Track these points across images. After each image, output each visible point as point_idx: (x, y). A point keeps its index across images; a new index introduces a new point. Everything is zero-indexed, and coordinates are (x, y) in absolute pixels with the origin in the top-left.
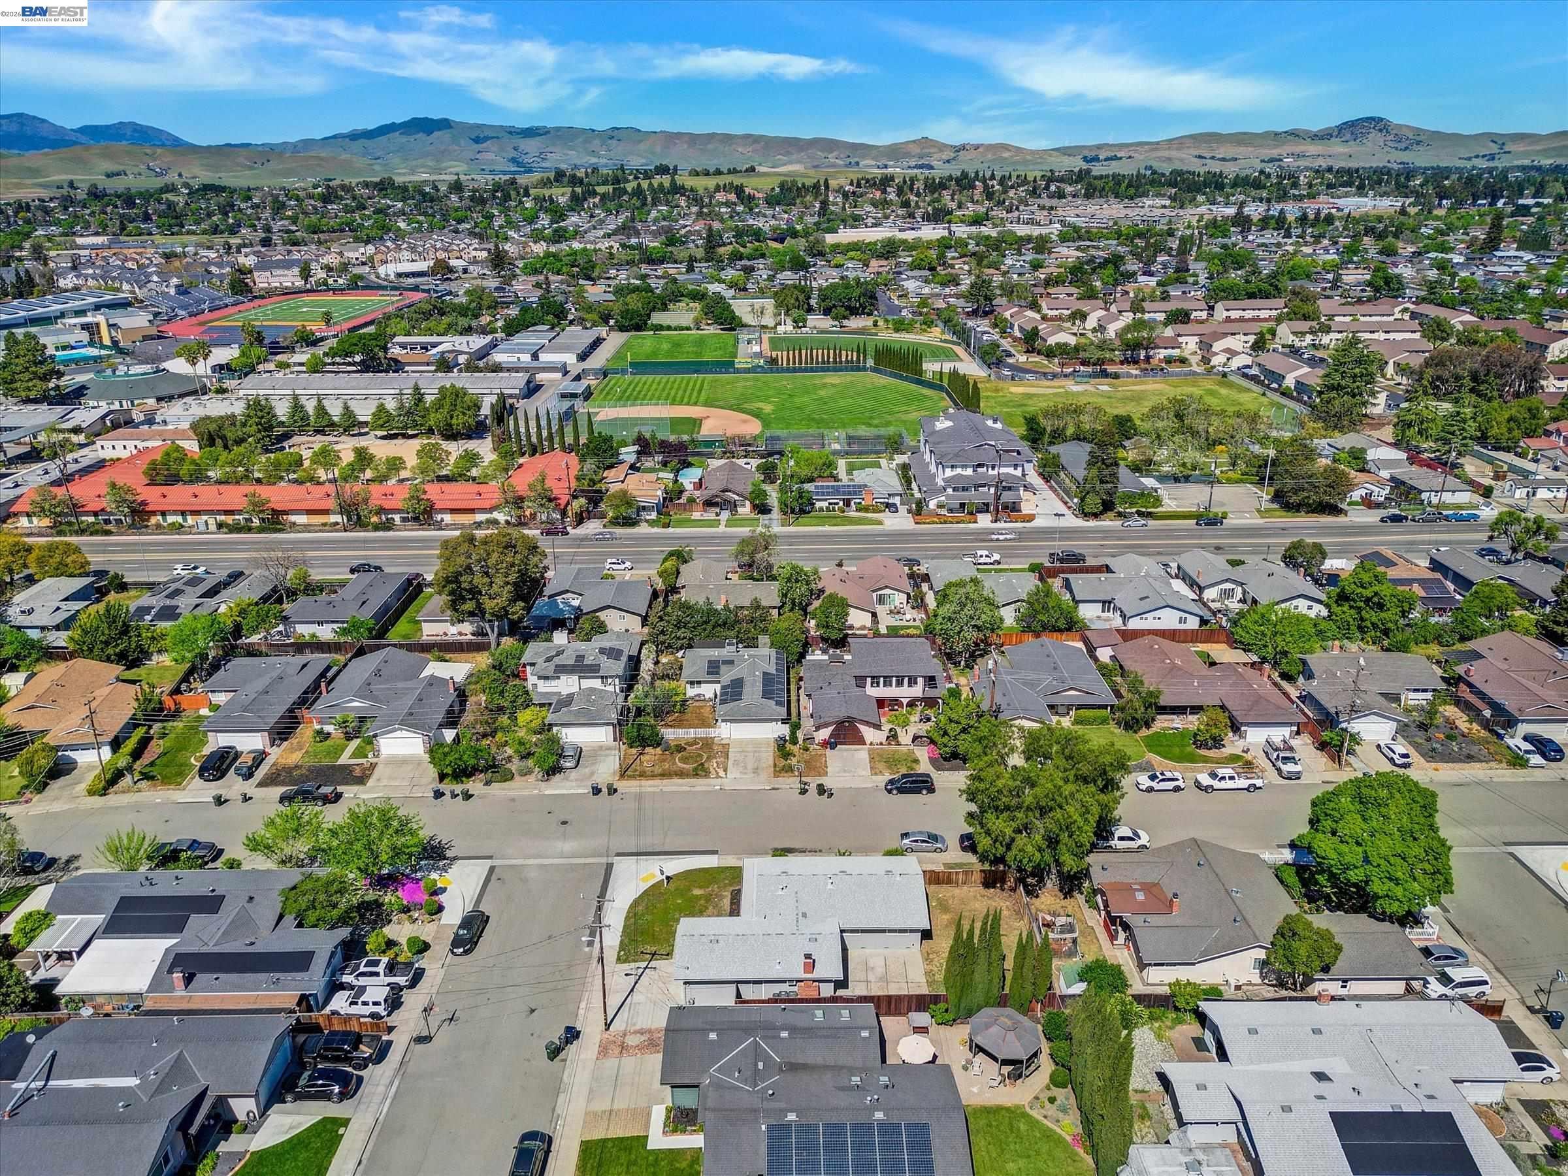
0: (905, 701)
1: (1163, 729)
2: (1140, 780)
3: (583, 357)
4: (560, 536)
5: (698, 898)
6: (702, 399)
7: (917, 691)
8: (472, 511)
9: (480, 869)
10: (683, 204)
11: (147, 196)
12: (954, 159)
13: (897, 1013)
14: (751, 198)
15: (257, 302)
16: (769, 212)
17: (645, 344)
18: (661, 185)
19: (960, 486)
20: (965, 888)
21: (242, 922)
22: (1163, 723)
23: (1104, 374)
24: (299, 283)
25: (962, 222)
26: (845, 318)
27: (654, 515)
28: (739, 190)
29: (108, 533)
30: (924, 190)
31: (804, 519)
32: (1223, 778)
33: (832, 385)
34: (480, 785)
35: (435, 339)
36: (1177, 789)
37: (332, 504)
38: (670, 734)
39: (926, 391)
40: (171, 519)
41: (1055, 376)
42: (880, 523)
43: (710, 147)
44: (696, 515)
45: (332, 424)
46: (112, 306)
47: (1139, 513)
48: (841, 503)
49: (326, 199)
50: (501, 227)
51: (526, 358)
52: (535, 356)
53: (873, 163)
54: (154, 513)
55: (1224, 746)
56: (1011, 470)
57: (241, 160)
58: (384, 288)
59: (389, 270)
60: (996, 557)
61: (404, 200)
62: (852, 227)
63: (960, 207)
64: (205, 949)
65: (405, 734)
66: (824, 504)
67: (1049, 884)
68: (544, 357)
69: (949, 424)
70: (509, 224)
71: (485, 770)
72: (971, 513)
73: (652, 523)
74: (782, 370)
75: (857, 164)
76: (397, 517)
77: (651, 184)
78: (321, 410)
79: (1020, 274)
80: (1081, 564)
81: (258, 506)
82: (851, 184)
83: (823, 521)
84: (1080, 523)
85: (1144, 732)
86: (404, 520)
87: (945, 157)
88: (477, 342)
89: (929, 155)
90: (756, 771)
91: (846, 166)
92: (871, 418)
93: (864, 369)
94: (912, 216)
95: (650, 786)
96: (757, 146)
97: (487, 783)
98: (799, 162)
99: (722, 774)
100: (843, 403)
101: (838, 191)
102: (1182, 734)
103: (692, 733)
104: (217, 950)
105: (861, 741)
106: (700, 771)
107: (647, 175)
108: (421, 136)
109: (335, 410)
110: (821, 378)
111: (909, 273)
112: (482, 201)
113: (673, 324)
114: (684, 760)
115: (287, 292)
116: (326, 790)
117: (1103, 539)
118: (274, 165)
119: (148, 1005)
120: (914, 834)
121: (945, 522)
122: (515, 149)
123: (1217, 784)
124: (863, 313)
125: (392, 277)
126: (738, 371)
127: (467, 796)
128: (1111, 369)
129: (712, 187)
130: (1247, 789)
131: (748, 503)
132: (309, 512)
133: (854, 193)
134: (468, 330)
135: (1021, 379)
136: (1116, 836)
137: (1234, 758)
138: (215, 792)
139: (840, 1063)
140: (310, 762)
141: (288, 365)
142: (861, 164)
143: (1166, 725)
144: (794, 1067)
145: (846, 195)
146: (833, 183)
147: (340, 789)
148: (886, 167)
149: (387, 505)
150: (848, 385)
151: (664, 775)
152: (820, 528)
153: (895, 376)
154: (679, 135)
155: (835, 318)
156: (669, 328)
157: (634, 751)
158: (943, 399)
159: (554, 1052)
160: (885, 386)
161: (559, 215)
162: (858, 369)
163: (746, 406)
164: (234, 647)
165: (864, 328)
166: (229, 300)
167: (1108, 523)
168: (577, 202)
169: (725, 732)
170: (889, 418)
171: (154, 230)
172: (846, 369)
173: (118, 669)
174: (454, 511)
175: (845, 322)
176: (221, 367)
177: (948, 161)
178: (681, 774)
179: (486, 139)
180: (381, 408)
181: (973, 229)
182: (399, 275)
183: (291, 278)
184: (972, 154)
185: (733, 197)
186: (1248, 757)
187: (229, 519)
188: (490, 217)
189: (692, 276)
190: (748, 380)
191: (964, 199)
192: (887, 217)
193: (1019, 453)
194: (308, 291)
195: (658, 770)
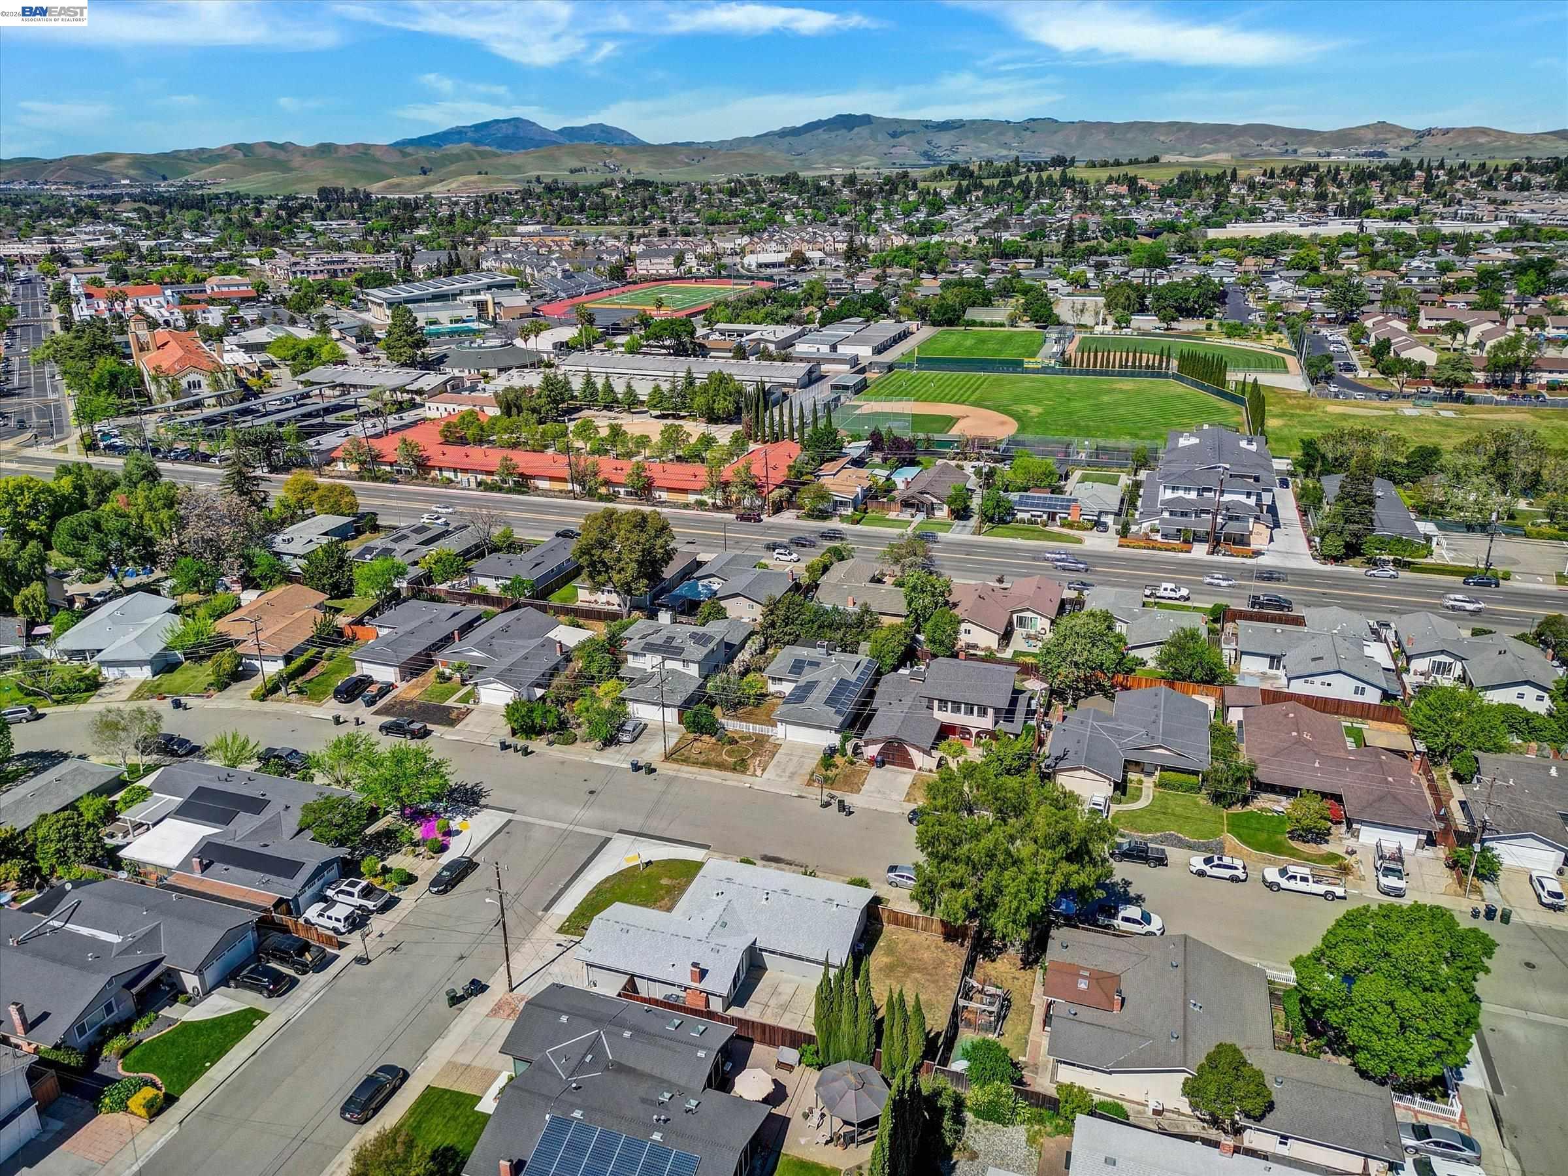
0: (974, 731)
1: (1262, 809)
2: (1193, 861)
3: (878, 351)
4: (752, 523)
5: (662, 887)
6: (973, 398)
7: (987, 722)
8: (685, 491)
9: (500, 818)
10: (1068, 197)
11: (588, 190)
12: (1415, 145)
13: (772, 1043)
14: (1143, 189)
15: (629, 287)
16: (1157, 206)
17: (953, 340)
18: (1050, 177)
19: (1179, 510)
20: (925, 934)
21: (274, 826)
22: (1266, 803)
23: (1459, 398)
24: (673, 271)
25: (1383, 217)
26: (1174, 319)
27: (849, 511)
28: (1132, 182)
29: (397, 482)
30: (1350, 180)
31: (1001, 529)
32: (1294, 877)
33: (1121, 391)
34: (544, 744)
35: (752, 327)
36: (1234, 879)
37: (566, 473)
38: (732, 725)
39: (1225, 404)
40: (446, 474)
41: (1390, 396)
42: (1080, 541)
43: (1130, 136)
44: (892, 515)
45: (617, 401)
46: (500, 287)
47: (1396, 563)
48: (1045, 517)
49: (733, 193)
50: (878, 220)
51: (825, 349)
52: (834, 348)
53: (1314, 150)
54: (433, 468)
55: (1327, 842)
56: (1242, 498)
57: (681, 157)
58: (741, 277)
59: (751, 260)
60: (1184, 592)
61: (800, 194)
62: (1248, 221)
63: (1386, 200)
64: (230, 843)
65: (499, 686)
66: (1026, 516)
67: (1011, 951)
68: (841, 349)
69: (1194, 441)
70: (889, 218)
71: (553, 730)
72: (1186, 541)
73: (843, 518)
74: (1074, 373)
75: (1295, 151)
76: (622, 490)
77: (1040, 177)
78: (609, 387)
79: (1421, 278)
80: (1285, 612)
81: (509, 470)
82: (1264, 174)
83: (1018, 533)
84: (1316, 566)
85: (1237, 809)
86: (628, 493)
87: (1403, 142)
88: (785, 331)
89: (1384, 141)
90: (792, 776)
91: (1281, 154)
92: (1142, 429)
93: (1166, 376)
94: (1322, 209)
95: (687, 772)
96: (1181, 135)
97: (551, 743)
98: (1227, 150)
99: (759, 772)
100: (1122, 410)
101: (1244, 182)
102: (1281, 819)
103: (751, 728)
104: (237, 845)
105: (910, 764)
106: (740, 766)
107: (1040, 167)
108: (843, 132)
109: (620, 388)
110: (1113, 382)
111: (1284, 273)
112: (869, 194)
113: (987, 320)
114: (729, 754)
115: (658, 279)
116: (416, 726)
117: (1330, 586)
118: (709, 162)
119: (171, 880)
120: (903, 869)
121: (1153, 548)
122: (929, 143)
123: (1284, 883)
124: (1201, 315)
125: (754, 267)
126: (1027, 371)
127: (526, 752)
128: (1468, 392)
129: (1104, 179)
130: (1324, 896)
131: (946, 507)
132: (552, 479)
133: (1264, 184)
134: (787, 320)
135: (1347, 397)
136: (1120, 916)
137: (1332, 858)
138: (336, 713)
139: (665, 1077)
140: (423, 700)
141: (615, 346)
142: (1300, 152)
143: (1268, 805)
144: (621, 1068)
145: (1252, 187)
146: (1242, 174)
147: (429, 727)
148: (1329, 154)
149: (615, 479)
150: (1138, 393)
151: (706, 764)
152: (1011, 540)
153: (1196, 385)
154: (1098, 124)
155: (1163, 320)
156: (982, 324)
157: (691, 736)
158: (1239, 413)
159: (455, 1000)
160: (1180, 396)
161: (937, 207)
162: (1159, 375)
163: (1014, 408)
164: (421, 591)
165: (1194, 332)
166: (605, 285)
167: (1353, 569)
168: (960, 195)
169: (782, 732)
170: (1163, 430)
171: (584, 221)
172: (1146, 375)
173: (322, 597)
174: (670, 490)
175: (1174, 325)
176: (562, 344)
177: (1407, 148)
178: (720, 766)
179: (904, 133)
180: (657, 389)
181: (1391, 225)
182: (760, 266)
183: (665, 266)
184: (1440, 139)
185: (1123, 190)
186: (1350, 860)
187: (488, 479)
188: (871, 211)
189: (1039, 271)
190: (1033, 380)
191: (1395, 191)
192: (1292, 211)
193: (1257, 479)
194: (677, 278)
195: (702, 758)
